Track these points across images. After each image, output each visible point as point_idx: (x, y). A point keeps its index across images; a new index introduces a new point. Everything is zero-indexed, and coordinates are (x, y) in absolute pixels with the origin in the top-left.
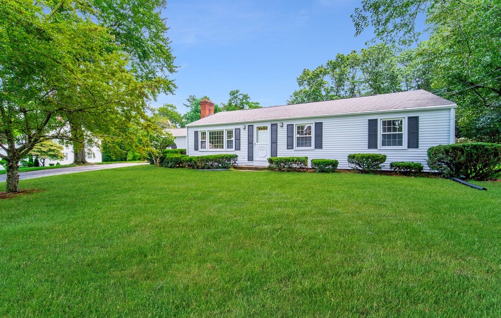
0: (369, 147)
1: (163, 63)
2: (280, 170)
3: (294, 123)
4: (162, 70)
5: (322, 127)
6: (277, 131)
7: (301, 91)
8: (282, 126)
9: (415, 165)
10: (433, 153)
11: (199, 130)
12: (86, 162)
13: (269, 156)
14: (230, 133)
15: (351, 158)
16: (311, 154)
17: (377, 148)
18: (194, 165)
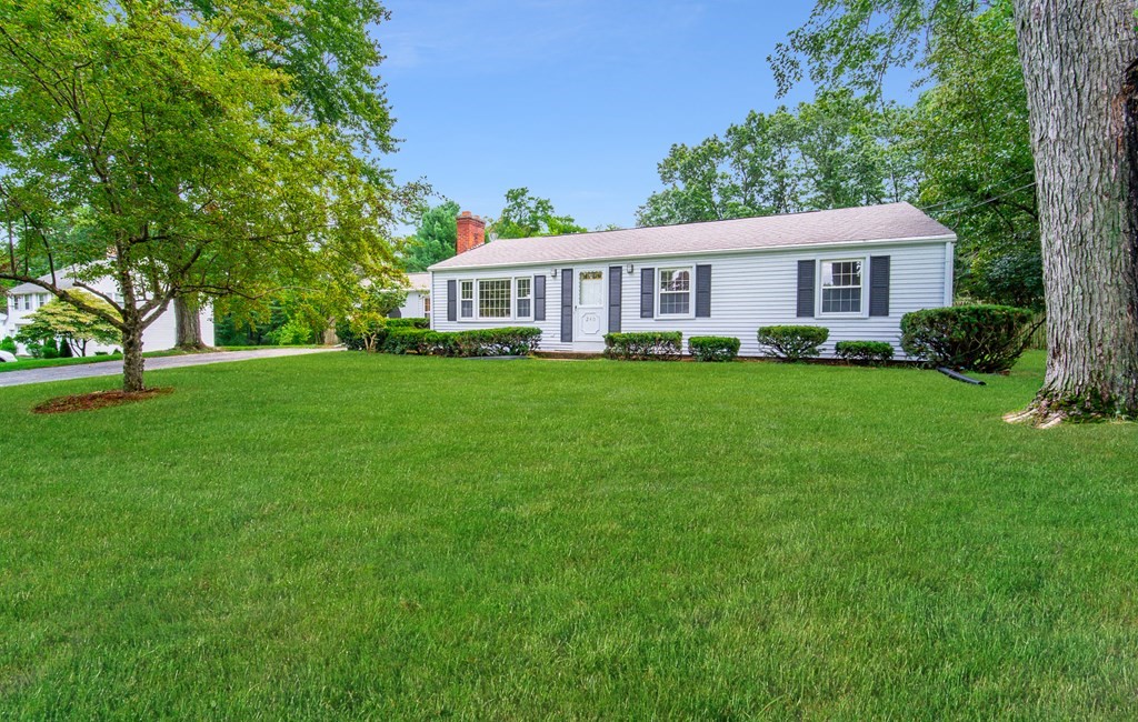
0: (799, 315)
1: (368, 130)
2: (628, 357)
3: (657, 266)
4: (364, 143)
5: (710, 274)
6: (621, 281)
7: (668, 194)
8: (631, 272)
9: (878, 346)
10: (909, 323)
11: (456, 277)
12: (203, 345)
13: (605, 331)
14: (523, 284)
15: (765, 334)
16: (689, 327)
17: (813, 316)
18: (450, 348)
